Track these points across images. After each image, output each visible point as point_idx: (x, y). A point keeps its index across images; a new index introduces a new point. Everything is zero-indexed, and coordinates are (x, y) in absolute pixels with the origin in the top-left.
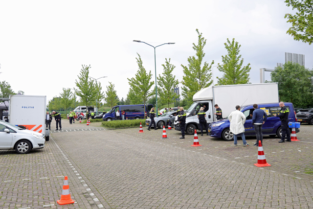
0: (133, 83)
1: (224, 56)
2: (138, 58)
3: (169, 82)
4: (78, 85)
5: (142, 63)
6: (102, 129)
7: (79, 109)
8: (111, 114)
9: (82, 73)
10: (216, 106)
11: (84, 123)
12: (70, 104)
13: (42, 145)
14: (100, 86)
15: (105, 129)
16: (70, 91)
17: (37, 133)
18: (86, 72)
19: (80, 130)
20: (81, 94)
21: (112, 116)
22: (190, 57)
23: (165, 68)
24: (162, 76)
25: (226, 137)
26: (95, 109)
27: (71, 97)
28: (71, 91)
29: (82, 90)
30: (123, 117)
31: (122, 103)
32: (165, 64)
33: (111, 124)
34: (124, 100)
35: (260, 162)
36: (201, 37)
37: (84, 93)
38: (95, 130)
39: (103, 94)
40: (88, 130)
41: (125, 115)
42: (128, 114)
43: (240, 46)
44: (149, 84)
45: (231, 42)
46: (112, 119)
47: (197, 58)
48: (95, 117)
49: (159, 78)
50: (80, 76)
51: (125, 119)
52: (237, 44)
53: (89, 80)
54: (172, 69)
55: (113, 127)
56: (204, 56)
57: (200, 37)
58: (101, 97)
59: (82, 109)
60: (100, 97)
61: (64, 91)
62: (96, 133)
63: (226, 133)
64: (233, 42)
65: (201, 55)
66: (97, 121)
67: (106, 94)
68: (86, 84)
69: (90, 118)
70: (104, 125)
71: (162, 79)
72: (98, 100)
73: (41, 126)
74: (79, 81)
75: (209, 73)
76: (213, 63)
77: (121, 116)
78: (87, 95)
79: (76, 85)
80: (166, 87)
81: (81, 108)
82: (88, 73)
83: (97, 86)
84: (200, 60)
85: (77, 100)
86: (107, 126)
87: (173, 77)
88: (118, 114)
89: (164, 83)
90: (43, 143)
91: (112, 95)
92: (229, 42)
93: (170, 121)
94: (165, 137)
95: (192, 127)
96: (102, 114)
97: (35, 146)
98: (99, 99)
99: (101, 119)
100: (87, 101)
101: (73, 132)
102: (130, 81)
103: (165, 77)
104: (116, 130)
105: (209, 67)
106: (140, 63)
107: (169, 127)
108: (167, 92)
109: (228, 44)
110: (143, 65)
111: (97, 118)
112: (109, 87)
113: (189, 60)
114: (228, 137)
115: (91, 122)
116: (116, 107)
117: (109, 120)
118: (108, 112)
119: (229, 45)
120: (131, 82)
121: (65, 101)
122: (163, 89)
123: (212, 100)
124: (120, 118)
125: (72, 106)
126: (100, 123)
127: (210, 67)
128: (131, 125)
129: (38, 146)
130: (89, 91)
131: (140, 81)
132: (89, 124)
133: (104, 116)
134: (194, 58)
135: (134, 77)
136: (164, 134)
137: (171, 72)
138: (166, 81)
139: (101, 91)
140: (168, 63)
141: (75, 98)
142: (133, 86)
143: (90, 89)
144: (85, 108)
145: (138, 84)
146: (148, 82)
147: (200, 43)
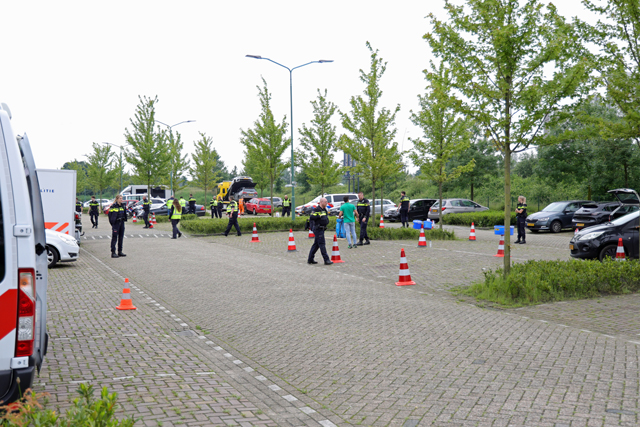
0: (250, 139)
2: (262, 86)
3: (323, 138)
4: (130, 140)
5: (267, 99)
7: (131, 192)
9: (140, 112)
12: (109, 180)
13: (75, 255)
14: (178, 141)
15: (185, 235)
16: (108, 150)
18: (146, 118)
20: (136, 160)
22: (354, 97)
23: (316, 109)
24: (309, 126)
27: (110, 164)
28: (112, 151)
29: (139, 151)
32: (318, 101)
33: (198, 226)
36: (377, 58)
37: (143, 158)
38: (165, 236)
39: (186, 160)
40: (152, 236)
44: (282, 143)
47: (366, 99)
49: (303, 131)
50: (135, 120)
53: (156, 130)
54: (332, 112)
55: (202, 231)
56: (380, 95)
57: (374, 56)
58: (185, 166)
59: (138, 191)
60: (178, 167)
61: (96, 149)
62: (168, 241)
67: (193, 161)
68: (148, 139)
70: (184, 227)
71: (308, 133)
72: (175, 174)
73: (66, 225)
74: (132, 131)
75: (391, 128)
76: (398, 109)
78: (149, 162)
79: (126, 139)
80: (318, 151)
81: (134, 191)
82: (153, 113)
83: (172, 141)
84: (374, 102)
85: (125, 170)
86: (191, 229)
87: (332, 128)
89: (314, 142)
90: (77, 252)
91: (209, 160)
92: (433, 67)
94: (293, 249)
97: (64, 256)
98: (176, 170)
100: (149, 176)
102: (245, 135)
103: (316, 129)
104: (209, 237)
105: (390, 116)
108: (320, 160)
109: (431, 70)
112: (200, 144)
113: (353, 102)
115: (158, 220)
119: (433, 73)
120: (246, 138)
121: (99, 172)
122: (312, 154)
125: (113, 184)
127: (394, 116)
129: (68, 257)
130: (152, 152)
131: (264, 136)
132: (154, 224)
134: (360, 99)
135: (253, 128)
136: (292, 243)
137: (328, 117)
138: (317, 137)
139: (183, 153)
140: (322, 99)
141: (121, 167)
142: (249, 147)
143: (156, 150)
144: (145, 191)
145: (258, 141)
146: (280, 139)
147: (374, 69)
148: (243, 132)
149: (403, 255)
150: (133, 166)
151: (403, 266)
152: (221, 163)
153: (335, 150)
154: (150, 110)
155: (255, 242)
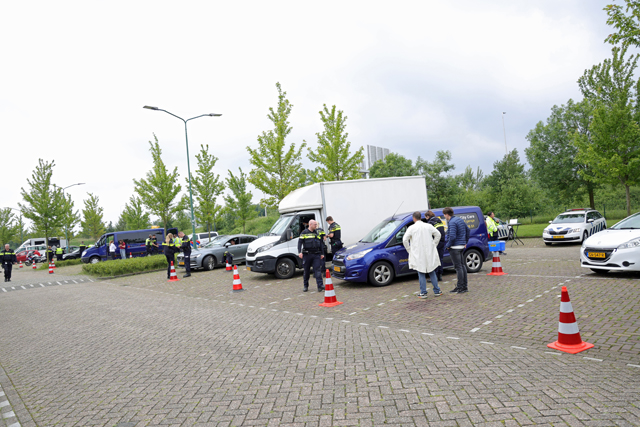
1: (321, 134)
2: (154, 142)
3: (207, 185)
4: (27, 198)
5: (159, 153)
6: (86, 281)
7: (30, 244)
8: (98, 249)
9: (37, 174)
10: (329, 219)
11: (42, 269)
12: (10, 236)
14: (70, 200)
15: (91, 279)
16: (9, 213)
18: (44, 174)
19: (37, 286)
20: (34, 215)
21: (101, 253)
22: (264, 134)
23: (200, 161)
24: (195, 175)
25: (377, 278)
26: (63, 243)
27: (11, 222)
28: (12, 212)
29: (36, 207)
30: (123, 252)
32: (201, 154)
33: (103, 269)
36: (284, 99)
37: (41, 213)
38: (70, 282)
39: (77, 215)
40: (55, 284)
41: (126, 248)
42: (132, 247)
43: (346, 118)
44: (173, 191)
45: (330, 112)
46: (100, 258)
47: (276, 134)
48: (64, 256)
49: (190, 180)
50: (31, 180)
51: (127, 256)
52: (340, 114)
53: (51, 188)
54: (213, 163)
55: (109, 273)
56: (289, 131)
57: (281, 97)
58: (74, 219)
59: (37, 243)
62: (73, 286)
63: (377, 270)
64: (333, 111)
65: (282, 130)
66: (69, 264)
68: (44, 197)
69: (55, 260)
70: (88, 271)
71: (194, 181)
72: (69, 227)
74: (29, 190)
75: (296, 163)
77: (118, 251)
78: (46, 215)
79: (22, 197)
80: (202, 196)
81: (33, 243)
82: (50, 175)
83: (64, 202)
85: (25, 228)
86: (96, 272)
87: (215, 177)
88: (112, 248)
89: (199, 188)
91: (93, 218)
92: (326, 110)
93: (228, 254)
94: (238, 288)
95: (287, 263)
96: (78, 250)
98: (70, 223)
99: (78, 260)
100: (47, 228)
101: (19, 291)
102: (139, 184)
103: (200, 177)
104: (118, 279)
105: (296, 152)
106: (157, 153)
107: (228, 265)
108: (205, 204)
109: (324, 113)
110: (161, 156)
111: (68, 258)
112: (88, 202)
113: (260, 140)
114: (381, 279)
115: (57, 266)
116: (108, 236)
117: (95, 261)
118: (91, 246)
119: (327, 116)
120: (139, 187)
122: (198, 198)
123: (320, 209)
124: (117, 255)
125: (16, 238)
126: (79, 268)
127: (299, 153)
128: (147, 267)
130: (49, 208)
131: (156, 185)
132: (54, 270)
133: (84, 253)
134: (270, 136)
135: (145, 178)
137: (210, 168)
138: (202, 184)
139: (74, 210)
140: (204, 153)
141: (21, 226)
142: (143, 195)
143: (53, 205)
144: (43, 242)
145: (151, 190)
146: (170, 187)
147: (281, 109)
148: (136, 182)
149: (565, 297)
150: (30, 220)
151: (568, 318)
153: (217, 194)
154: (47, 172)
155: (173, 281)
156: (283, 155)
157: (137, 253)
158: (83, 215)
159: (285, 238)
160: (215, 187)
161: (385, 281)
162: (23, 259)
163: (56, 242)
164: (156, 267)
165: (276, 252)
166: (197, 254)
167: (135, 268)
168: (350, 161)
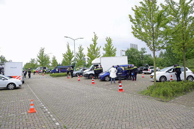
0: (65, 56)
2: (68, 44)
3: (81, 55)
4: (38, 57)
5: (69, 47)
6: (50, 78)
7: (39, 68)
11: (41, 74)
12: (34, 66)
13: (21, 85)
14: (49, 57)
15: (51, 77)
16: (34, 60)
17: (18, 80)
18: (42, 51)
19: (40, 78)
20: (40, 61)
21: (54, 71)
23: (79, 49)
24: (78, 52)
25: (106, 79)
26: (47, 68)
27: (35, 62)
29: (40, 59)
30: (60, 71)
31: (60, 65)
34: (60, 64)
35: (120, 90)
38: (47, 78)
40: (43, 78)
41: (61, 71)
42: (62, 70)
45: (108, 38)
47: (93, 45)
49: (76, 54)
50: (39, 53)
51: (61, 72)
52: (111, 39)
53: (44, 54)
54: (83, 50)
55: (55, 76)
56: (97, 44)
57: (95, 36)
58: (49, 62)
59: (41, 68)
61: (32, 60)
62: (47, 79)
65: (95, 44)
66: (48, 74)
68: (42, 57)
69: (44, 73)
70: (51, 75)
71: (78, 54)
72: (48, 64)
73: (20, 76)
74: (39, 55)
75: (99, 51)
76: (100, 47)
78: (43, 61)
80: (79, 58)
82: (44, 51)
83: (47, 58)
84: (95, 46)
85: (38, 64)
87: (83, 53)
89: (79, 56)
91: (55, 61)
92: (107, 38)
93: (81, 73)
94: (79, 80)
95: (91, 75)
97: (17, 86)
99: (50, 73)
100: (43, 64)
101: (36, 79)
105: (99, 49)
107: (81, 76)
108: (80, 60)
111: (47, 72)
112: (53, 58)
113: (90, 46)
114: (107, 80)
115: (45, 74)
117: (53, 73)
118: (53, 69)
119: (107, 40)
121: (32, 64)
123: (100, 64)
124: (58, 72)
125: (36, 67)
126: (49, 75)
128: (64, 75)
129: (19, 86)
130: (44, 60)
131: (68, 55)
133: (51, 71)
134: (92, 45)
135: (65, 53)
136: (79, 79)
137: (82, 51)
138: (80, 55)
139: (50, 60)
140: (81, 47)
141: (37, 63)
142: (65, 57)
144: (42, 68)
145: (67, 56)
146: (71, 56)
147: (95, 38)
148: (63, 54)
151: (120, 86)
152: (57, 62)
154: (43, 51)
155: (68, 79)
156: (95, 50)
157: (63, 72)
158: (52, 61)
159: (91, 70)
160: (82, 56)
161: (108, 80)
162: (37, 72)
163: (45, 68)
164: (66, 75)
165: (89, 73)
166: (75, 73)
167: (61, 75)
168: (112, 51)
